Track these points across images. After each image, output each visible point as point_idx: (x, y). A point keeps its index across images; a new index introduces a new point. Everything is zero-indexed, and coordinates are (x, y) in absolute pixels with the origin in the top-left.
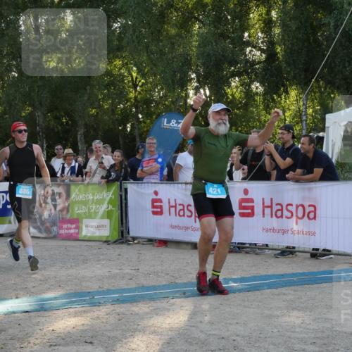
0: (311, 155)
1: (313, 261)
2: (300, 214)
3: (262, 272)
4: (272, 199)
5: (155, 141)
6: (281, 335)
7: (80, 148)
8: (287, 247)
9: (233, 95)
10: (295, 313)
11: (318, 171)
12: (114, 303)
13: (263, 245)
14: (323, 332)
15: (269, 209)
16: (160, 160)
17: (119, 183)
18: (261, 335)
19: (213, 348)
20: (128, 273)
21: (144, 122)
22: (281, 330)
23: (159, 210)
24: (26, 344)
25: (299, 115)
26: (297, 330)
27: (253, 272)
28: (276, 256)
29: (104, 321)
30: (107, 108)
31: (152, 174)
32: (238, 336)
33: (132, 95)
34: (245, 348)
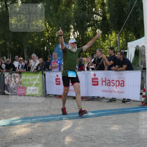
0: (122, 60)
1: (124, 104)
2: (118, 84)
3: (102, 109)
4: (105, 78)
5: (56, 54)
6: (110, 135)
7: (25, 57)
8: (112, 98)
9: (89, 35)
10: (116, 126)
11: (125, 66)
12: (41, 122)
13: (102, 97)
14: (128, 133)
15: (105, 82)
16: (59, 62)
17: (42, 72)
18: (102, 135)
19: (82, 141)
20: (46, 109)
21: (52, 46)
22: (110, 133)
23: (59, 83)
24: (4, 140)
25: (116, 43)
26: (117, 133)
27: (98, 109)
28: (108, 102)
29: (37, 129)
30: (37, 40)
31: (56, 68)
32: (92, 135)
33: (47, 35)
34: (96, 141)
